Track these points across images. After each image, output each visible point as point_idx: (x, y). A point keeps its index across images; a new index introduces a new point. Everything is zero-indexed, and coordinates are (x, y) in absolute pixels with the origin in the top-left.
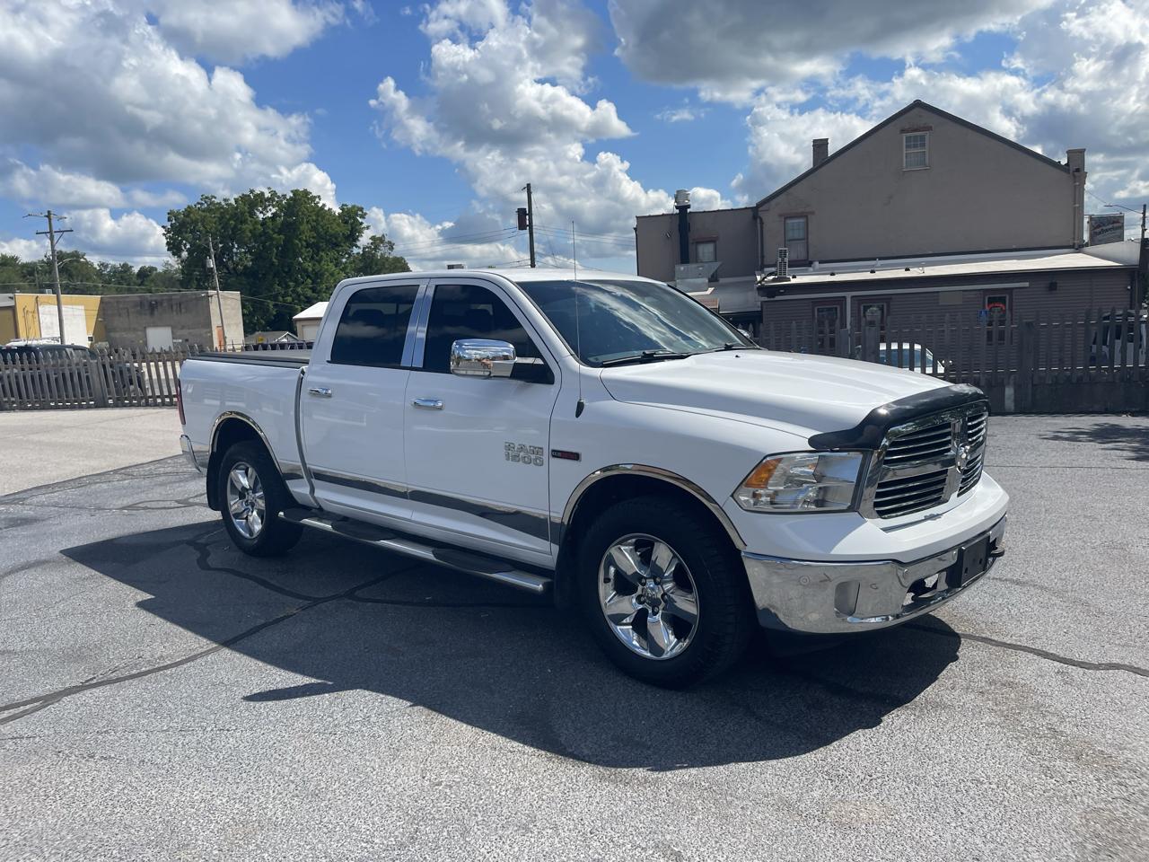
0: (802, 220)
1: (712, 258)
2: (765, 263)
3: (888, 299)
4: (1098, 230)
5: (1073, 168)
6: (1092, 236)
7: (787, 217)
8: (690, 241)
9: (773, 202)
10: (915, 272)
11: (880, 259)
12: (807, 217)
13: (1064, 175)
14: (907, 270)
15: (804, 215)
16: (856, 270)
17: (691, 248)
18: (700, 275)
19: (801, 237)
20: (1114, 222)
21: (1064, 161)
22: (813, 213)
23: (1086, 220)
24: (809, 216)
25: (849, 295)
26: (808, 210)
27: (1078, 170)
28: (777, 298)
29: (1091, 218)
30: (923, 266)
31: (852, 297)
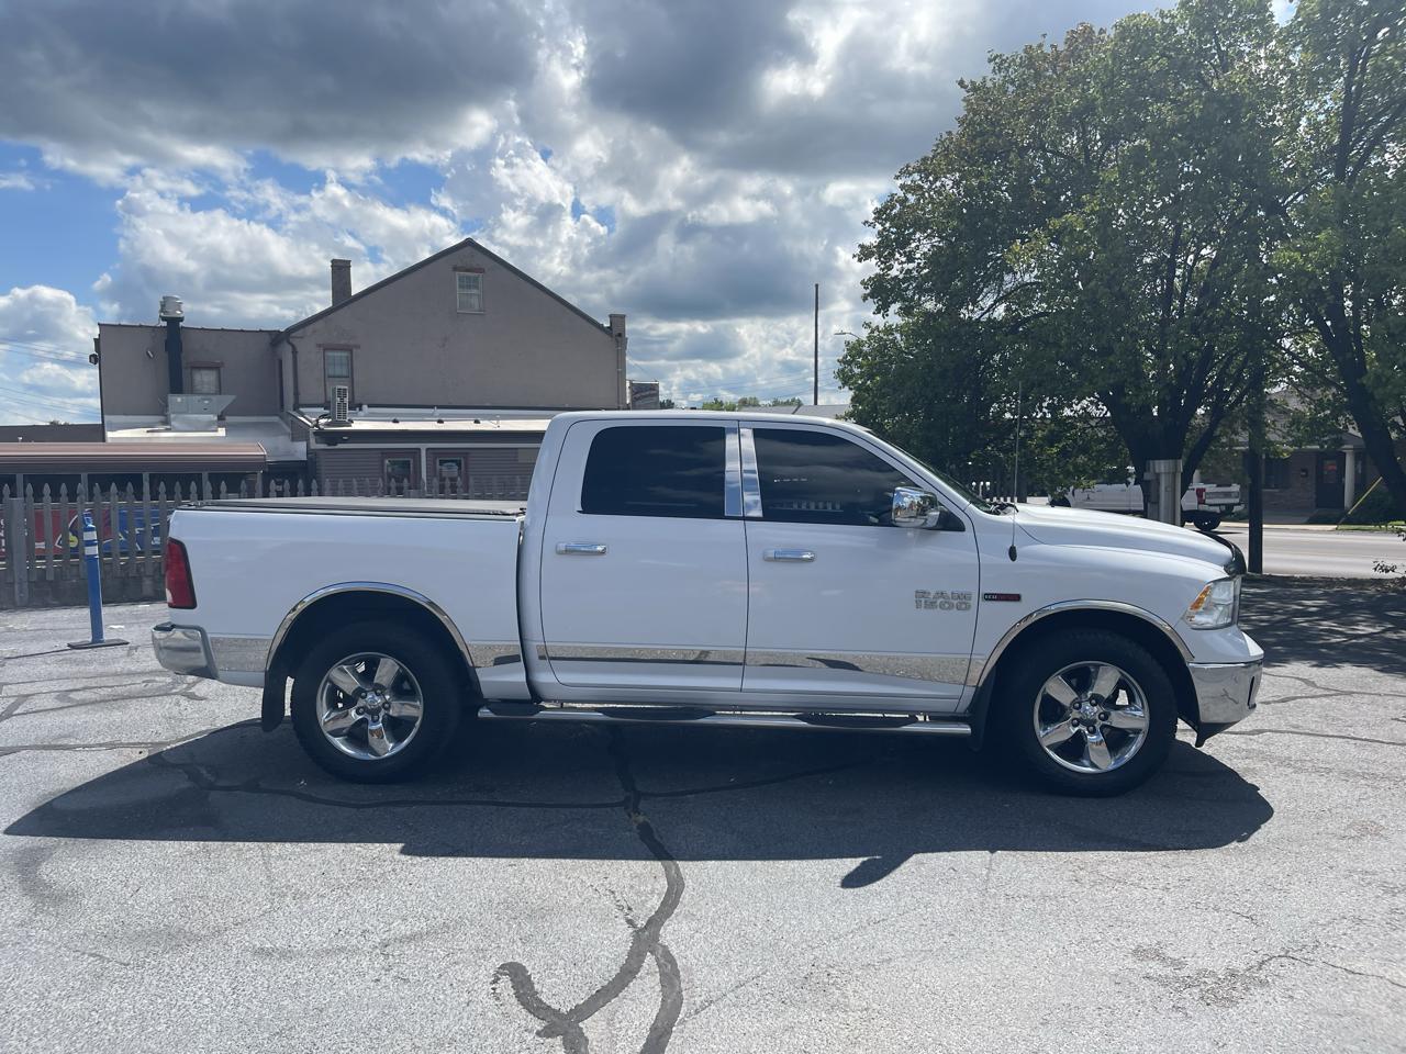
0: (345, 354)
1: (213, 389)
2: (301, 401)
3: (466, 453)
4: (638, 395)
5: (615, 332)
6: (634, 400)
7: (327, 348)
8: (184, 364)
9: (310, 328)
10: (487, 426)
11: (439, 407)
12: (351, 351)
13: (606, 337)
14: (477, 422)
15: (349, 349)
16: (421, 418)
17: (185, 373)
18: (205, 411)
19: (345, 373)
20: (651, 389)
21: (607, 325)
22: (358, 347)
23: (628, 384)
24: (354, 350)
25: (423, 447)
26: (352, 342)
27: (620, 335)
28: (340, 446)
29: (632, 384)
30: (498, 419)
31: (428, 449)
